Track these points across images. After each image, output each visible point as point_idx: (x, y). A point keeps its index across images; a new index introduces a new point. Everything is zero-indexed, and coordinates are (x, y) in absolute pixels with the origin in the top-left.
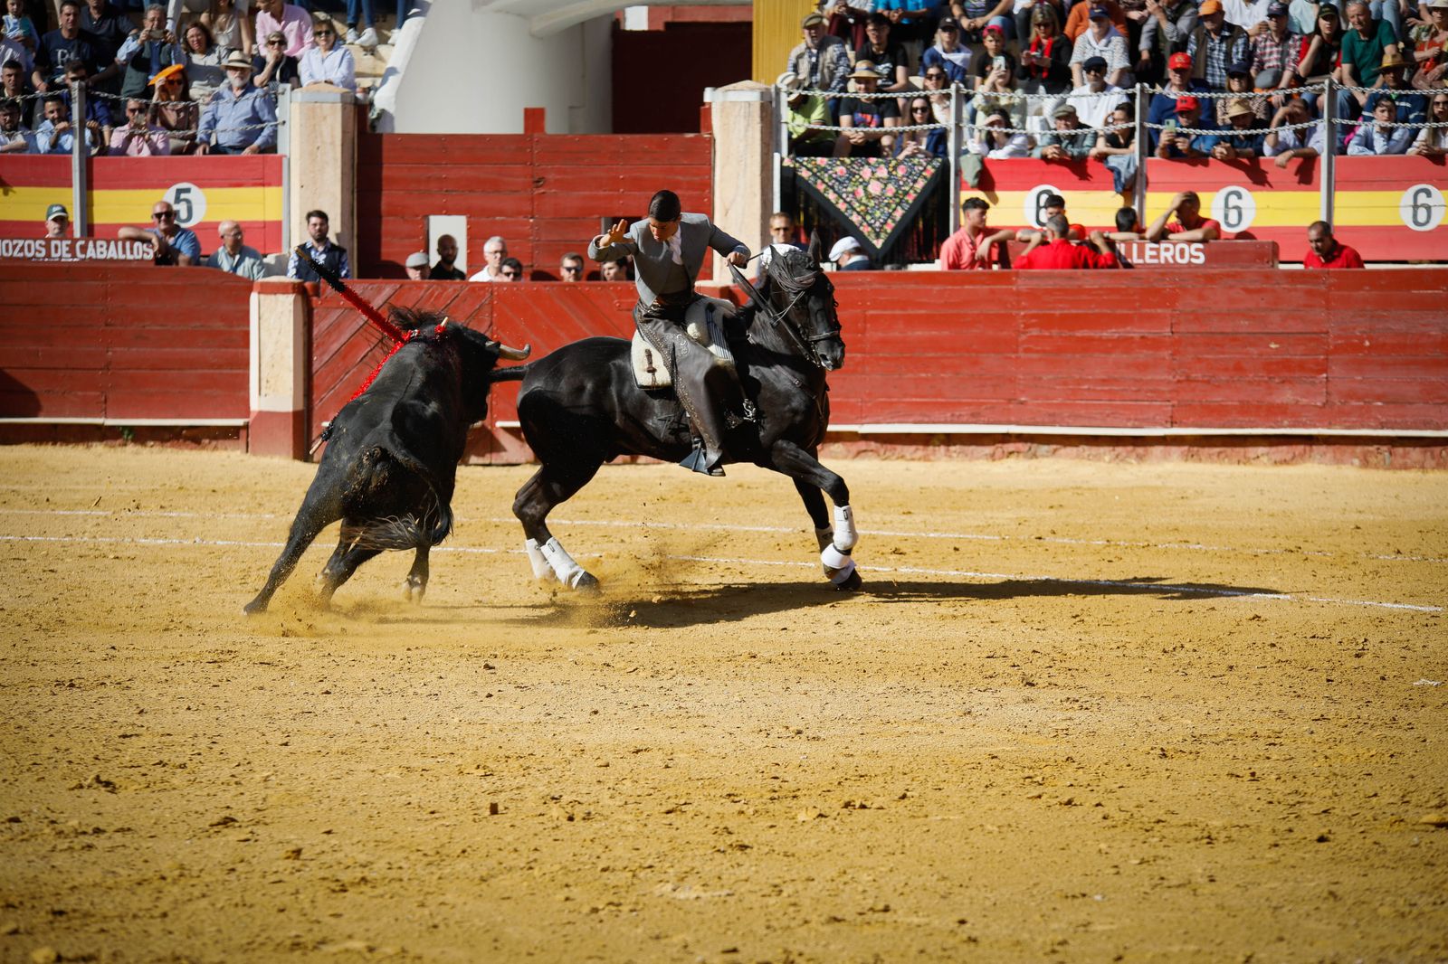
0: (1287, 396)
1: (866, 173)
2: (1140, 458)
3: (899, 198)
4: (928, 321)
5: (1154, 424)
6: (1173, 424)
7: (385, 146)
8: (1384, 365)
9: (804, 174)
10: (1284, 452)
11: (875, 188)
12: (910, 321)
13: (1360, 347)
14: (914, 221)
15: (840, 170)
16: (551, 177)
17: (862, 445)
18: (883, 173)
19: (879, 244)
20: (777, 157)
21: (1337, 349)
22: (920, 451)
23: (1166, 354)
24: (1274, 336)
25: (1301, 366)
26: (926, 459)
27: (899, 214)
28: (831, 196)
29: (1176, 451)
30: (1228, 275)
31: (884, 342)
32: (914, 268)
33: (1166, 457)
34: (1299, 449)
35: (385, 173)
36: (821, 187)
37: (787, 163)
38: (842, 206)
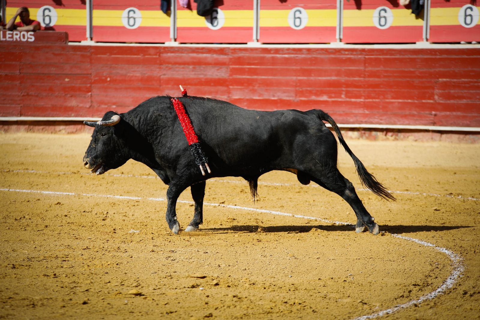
0: (73, 103)
2: (6, 131)
5: (12, 115)
6: (21, 115)
8: (116, 89)
10: (72, 128)
13: (105, 81)
21: (96, 82)
23: (17, 83)
24: (67, 76)
25: (80, 89)
29: (23, 128)
30: (45, 47)
33: (18, 131)
34: (79, 127)
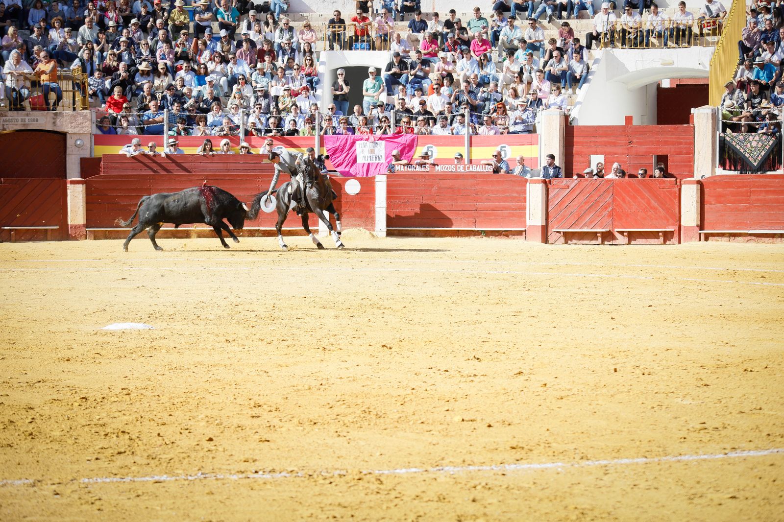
1: (751, 138)
3: (763, 147)
4: (774, 192)
7: (575, 130)
9: (728, 139)
11: (754, 144)
12: (767, 192)
14: (769, 156)
15: (741, 137)
16: (634, 141)
17: (749, 238)
18: (757, 138)
19: (755, 164)
20: (718, 133)
22: (771, 240)
26: (773, 243)
27: (763, 153)
28: (738, 147)
31: (758, 200)
32: (769, 173)
35: (575, 140)
36: (734, 144)
37: (722, 135)
38: (742, 151)
